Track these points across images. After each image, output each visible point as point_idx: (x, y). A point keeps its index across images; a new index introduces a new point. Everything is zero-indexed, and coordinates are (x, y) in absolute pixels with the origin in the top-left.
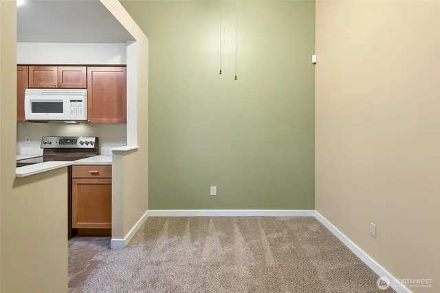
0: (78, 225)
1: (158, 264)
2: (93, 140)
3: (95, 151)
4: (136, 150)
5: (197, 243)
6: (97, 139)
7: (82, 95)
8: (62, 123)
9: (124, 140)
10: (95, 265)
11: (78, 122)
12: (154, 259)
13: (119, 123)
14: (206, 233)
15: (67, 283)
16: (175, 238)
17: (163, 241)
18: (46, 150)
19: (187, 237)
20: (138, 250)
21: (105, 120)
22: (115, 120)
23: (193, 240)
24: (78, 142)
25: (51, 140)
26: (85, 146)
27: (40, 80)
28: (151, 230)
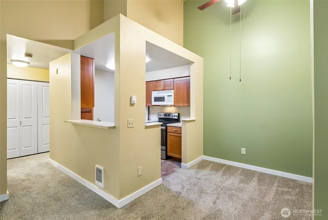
0: (169, 154)
1: (199, 179)
2: (177, 115)
3: (178, 120)
4: (194, 121)
5: (225, 177)
6: (179, 114)
7: (172, 93)
8: (165, 106)
9: (189, 115)
10: (173, 171)
11: (171, 106)
12: (199, 177)
13: (188, 106)
14: (233, 175)
15: (160, 175)
16: (213, 172)
17: (206, 171)
18: (159, 118)
19: (220, 173)
20: (193, 172)
21: (181, 105)
22: (186, 104)
23: (223, 175)
24: (171, 115)
25: (161, 114)
26: (174, 118)
27: (157, 87)
28: (202, 165)
